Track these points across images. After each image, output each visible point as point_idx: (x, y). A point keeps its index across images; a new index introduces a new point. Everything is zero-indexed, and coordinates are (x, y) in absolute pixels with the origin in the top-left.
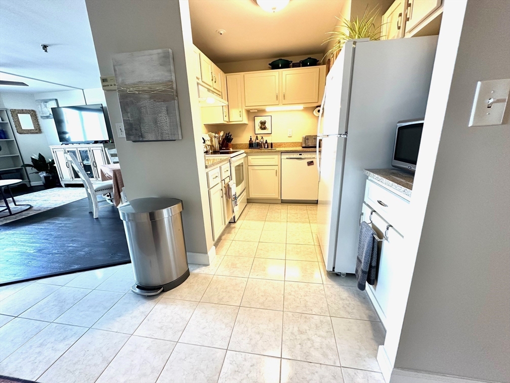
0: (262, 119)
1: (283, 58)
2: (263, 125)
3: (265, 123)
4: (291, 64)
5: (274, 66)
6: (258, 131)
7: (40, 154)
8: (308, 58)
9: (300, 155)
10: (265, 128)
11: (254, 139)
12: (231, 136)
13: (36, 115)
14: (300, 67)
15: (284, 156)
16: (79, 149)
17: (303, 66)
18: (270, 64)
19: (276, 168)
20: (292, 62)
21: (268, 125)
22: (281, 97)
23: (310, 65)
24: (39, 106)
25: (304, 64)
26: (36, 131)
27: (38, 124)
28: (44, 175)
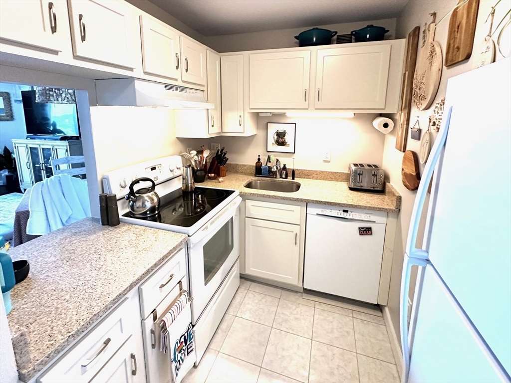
0: (281, 128)
1: (320, 27)
2: (280, 139)
3: (284, 135)
4: (335, 37)
5: (304, 41)
6: (272, 147)
7: (5, 147)
8: (368, 27)
9: (344, 211)
10: (283, 144)
11: (264, 160)
12: (225, 154)
13: (9, 98)
14: (351, 42)
15: (312, 210)
16: (42, 147)
17: (356, 41)
18: (296, 37)
19: (296, 229)
20: (336, 33)
21: (288, 138)
22: (313, 95)
23: (371, 39)
24: (14, 88)
25: (359, 37)
26: (8, 118)
27: (11, 110)
28: (7, 173)
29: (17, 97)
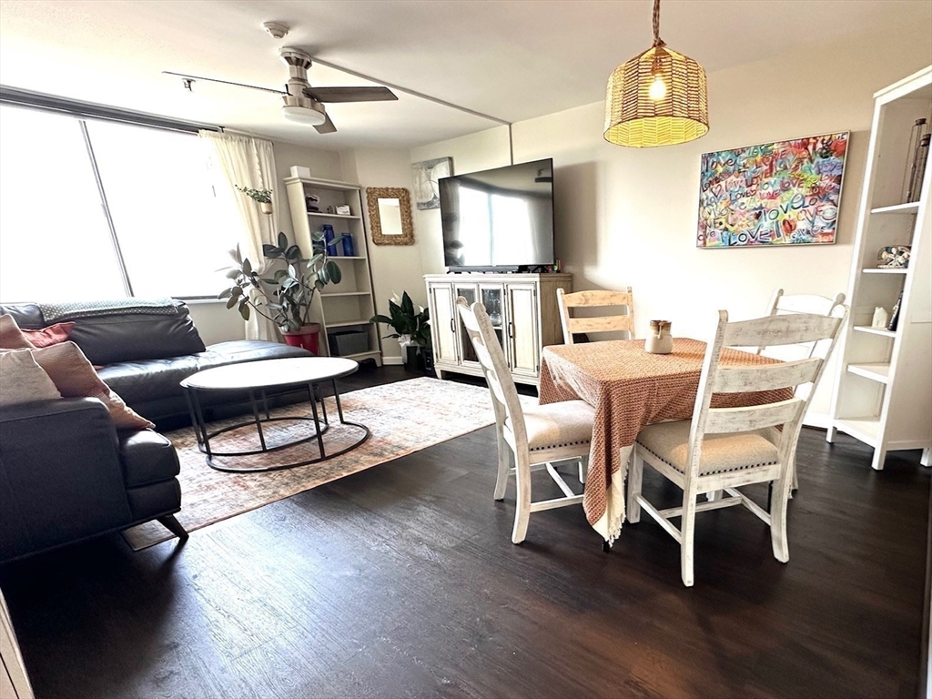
7: (405, 295)
13: (408, 201)
16: (481, 286)
24: (417, 178)
26: (406, 239)
27: (411, 223)
28: (408, 342)
29: (421, 197)
